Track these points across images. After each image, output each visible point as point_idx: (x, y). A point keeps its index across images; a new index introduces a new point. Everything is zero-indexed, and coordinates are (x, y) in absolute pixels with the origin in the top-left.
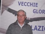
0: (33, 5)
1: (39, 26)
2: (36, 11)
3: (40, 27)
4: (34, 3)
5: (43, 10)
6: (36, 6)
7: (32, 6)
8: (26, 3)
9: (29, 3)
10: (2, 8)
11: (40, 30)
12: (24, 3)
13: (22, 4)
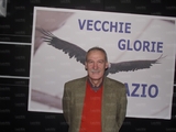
0: (119, 29)
1: (133, 85)
2: (126, 44)
3: (138, 86)
4: (121, 24)
5: (145, 42)
6: (126, 32)
7: (116, 31)
8: (100, 22)
9: (108, 23)
12: (93, 23)
13: (89, 25)
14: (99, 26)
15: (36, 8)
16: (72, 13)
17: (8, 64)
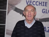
2: (45, 11)
4: (43, 2)
6: (45, 6)
7: (41, 5)
8: (35, 2)
9: (38, 2)
12: (32, 2)
13: (30, 3)
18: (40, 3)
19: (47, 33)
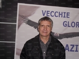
0: (63, 16)
1: (71, 45)
2: (67, 23)
3: (73, 46)
4: (65, 13)
5: (77, 23)
6: (67, 17)
9: (58, 12)
10: (19, 20)
11: (74, 51)
12: (50, 13)
13: (47, 13)
14: (53, 14)
15: (19, 4)
16: (38, 7)
17: (4, 34)
18: (61, 13)
19: (70, 52)
